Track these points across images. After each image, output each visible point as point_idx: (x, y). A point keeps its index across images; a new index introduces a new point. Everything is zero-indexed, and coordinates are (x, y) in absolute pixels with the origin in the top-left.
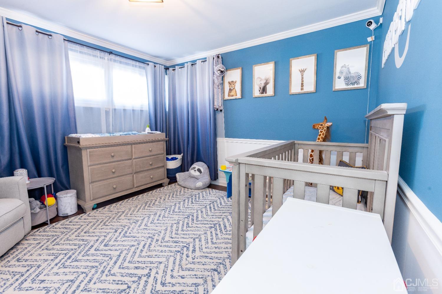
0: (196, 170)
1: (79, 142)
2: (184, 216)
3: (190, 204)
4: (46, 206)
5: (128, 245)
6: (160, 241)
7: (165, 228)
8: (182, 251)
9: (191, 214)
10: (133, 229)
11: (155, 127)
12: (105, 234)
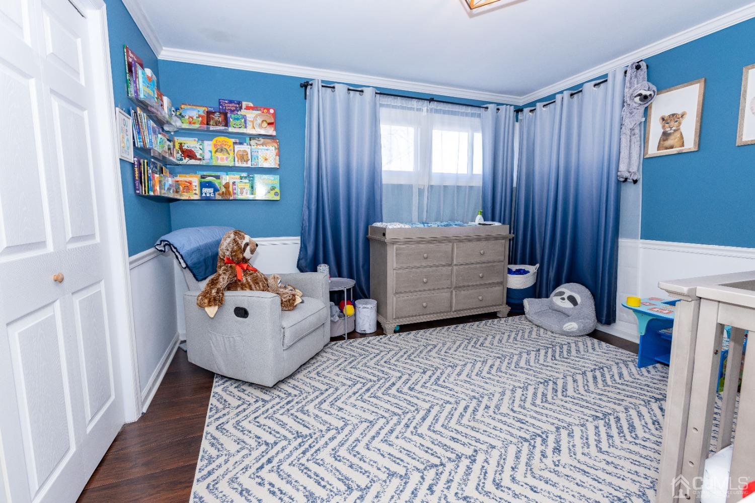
0: (566, 298)
1: (384, 235)
2: (538, 380)
3: (549, 359)
4: (344, 315)
5: (442, 399)
6: (491, 410)
7: (501, 390)
8: (532, 442)
9: (551, 378)
10: (449, 375)
11: (490, 214)
12: (410, 372)
